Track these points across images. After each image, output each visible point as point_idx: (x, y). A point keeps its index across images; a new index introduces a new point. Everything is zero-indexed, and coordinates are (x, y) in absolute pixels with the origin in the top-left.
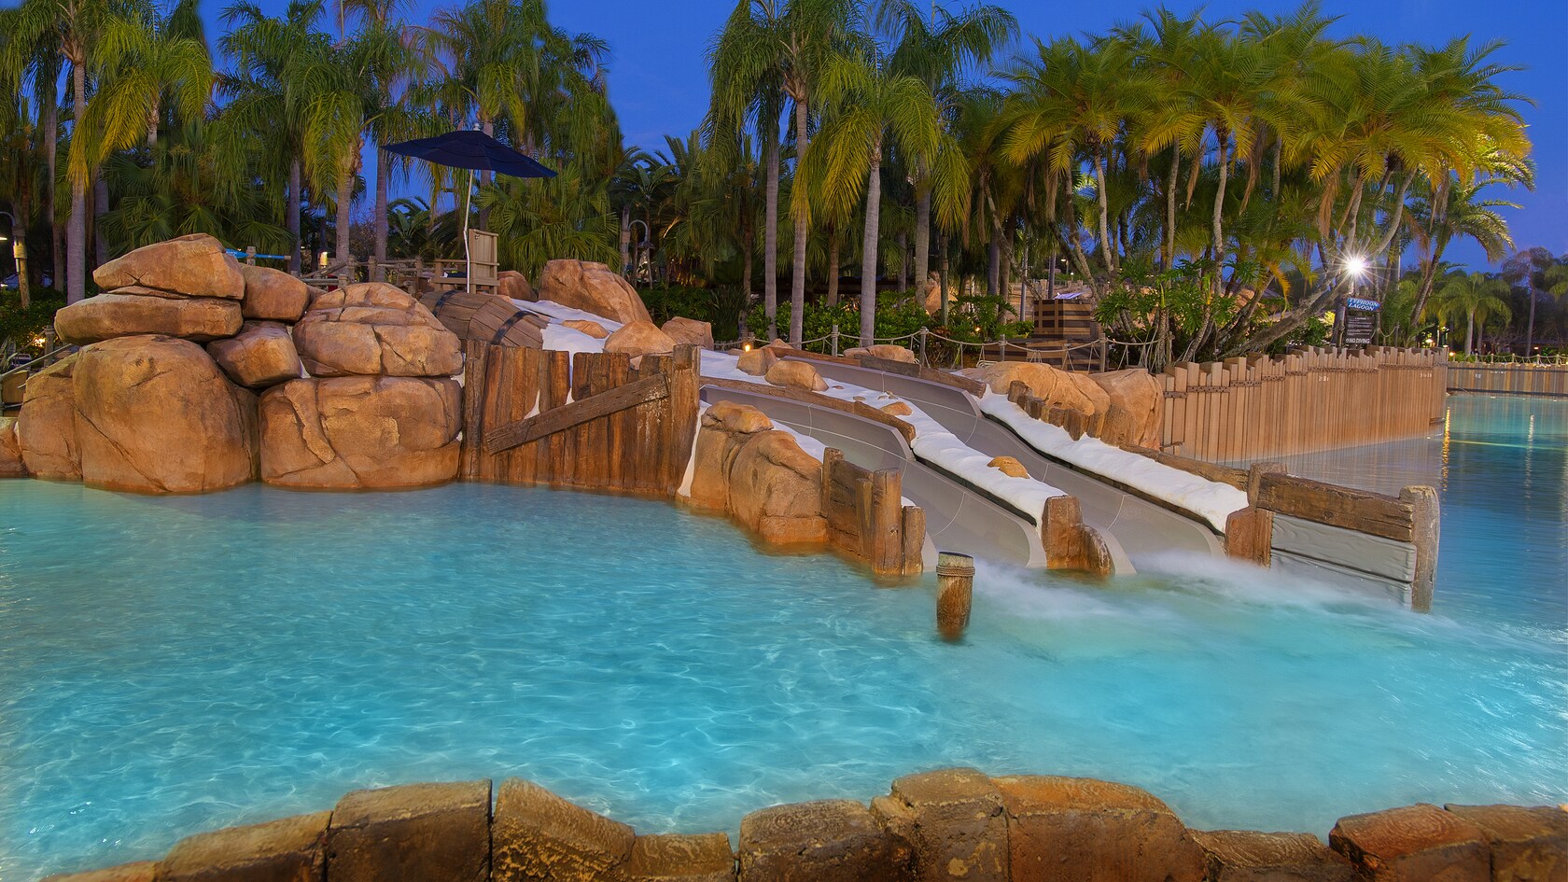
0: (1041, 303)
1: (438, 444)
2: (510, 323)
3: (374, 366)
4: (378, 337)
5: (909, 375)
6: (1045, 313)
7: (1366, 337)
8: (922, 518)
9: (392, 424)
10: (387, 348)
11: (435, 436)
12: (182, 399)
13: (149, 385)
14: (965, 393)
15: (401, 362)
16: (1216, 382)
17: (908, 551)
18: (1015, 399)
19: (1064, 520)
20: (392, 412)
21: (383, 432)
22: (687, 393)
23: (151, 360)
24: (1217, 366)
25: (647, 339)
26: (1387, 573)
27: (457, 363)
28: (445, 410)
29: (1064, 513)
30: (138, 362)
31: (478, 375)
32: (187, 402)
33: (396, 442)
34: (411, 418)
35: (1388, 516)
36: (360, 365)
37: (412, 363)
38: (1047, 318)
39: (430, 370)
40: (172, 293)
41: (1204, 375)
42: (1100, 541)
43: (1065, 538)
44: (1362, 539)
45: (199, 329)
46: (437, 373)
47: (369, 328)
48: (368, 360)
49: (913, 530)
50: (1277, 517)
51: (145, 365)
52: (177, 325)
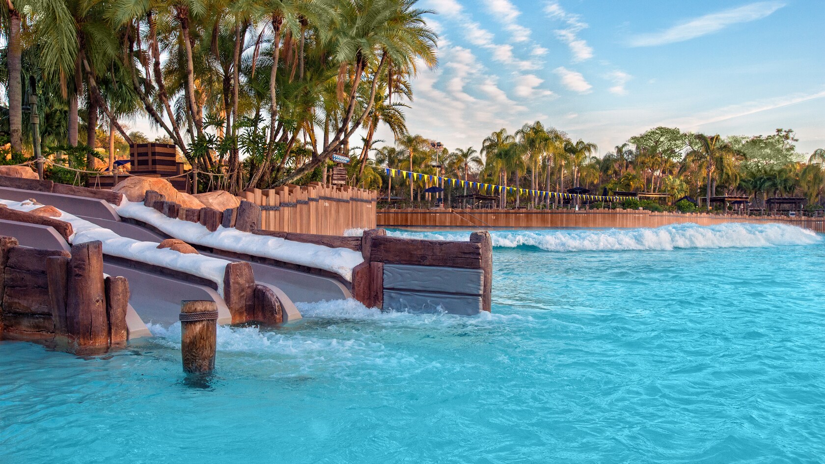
0: (135, 146)
5: (40, 190)
6: (139, 155)
7: (343, 180)
8: (125, 286)
14: (104, 202)
16: (272, 203)
17: (113, 320)
18: (152, 204)
19: (242, 281)
24: (272, 192)
26: (467, 291)
29: (242, 275)
35: (465, 253)
38: (141, 158)
41: (264, 197)
42: (272, 295)
43: (243, 296)
44: (450, 272)
49: (117, 299)
50: (387, 267)
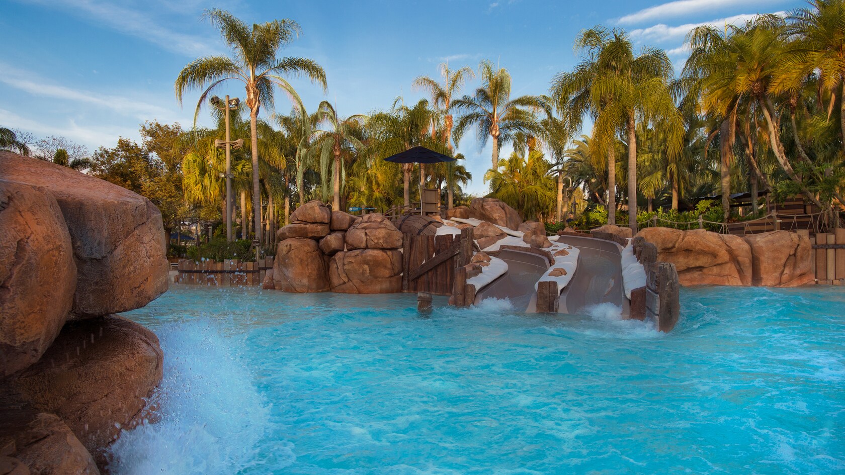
1: (387, 276)
2: (425, 226)
3: (363, 245)
4: (366, 234)
8: (472, 289)
9: (366, 267)
10: (368, 237)
11: (386, 273)
12: (300, 259)
13: (289, 253)
14: (618, 245)
15: (373, 243)
17: (466, 303)
19: (546, 292)
20: (366, 262)
21: (363, 270)
22: (465, 250)
23: (290, 245)
25: (486, 230)
26: (654, 311)
27: (400, 243)
28: (391, 262)
29: (546, 289)
30: (287, 246)
31: (407, 248)
32: (301, 260)
33: (368, 274)
34: (375, 264)
36: (359, 245)
37: (377, 243)
39: (385, 246)
40: (306, 222)
43: (547, 301)
45: (313, 235)
46: (389, 247)
47: (363, 231)
48: (362, 243)
49: (468, 294)
51: (288, 247)
52: (307, 233)
